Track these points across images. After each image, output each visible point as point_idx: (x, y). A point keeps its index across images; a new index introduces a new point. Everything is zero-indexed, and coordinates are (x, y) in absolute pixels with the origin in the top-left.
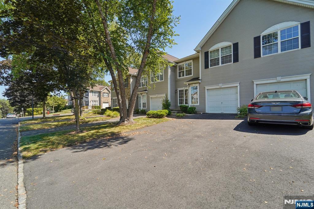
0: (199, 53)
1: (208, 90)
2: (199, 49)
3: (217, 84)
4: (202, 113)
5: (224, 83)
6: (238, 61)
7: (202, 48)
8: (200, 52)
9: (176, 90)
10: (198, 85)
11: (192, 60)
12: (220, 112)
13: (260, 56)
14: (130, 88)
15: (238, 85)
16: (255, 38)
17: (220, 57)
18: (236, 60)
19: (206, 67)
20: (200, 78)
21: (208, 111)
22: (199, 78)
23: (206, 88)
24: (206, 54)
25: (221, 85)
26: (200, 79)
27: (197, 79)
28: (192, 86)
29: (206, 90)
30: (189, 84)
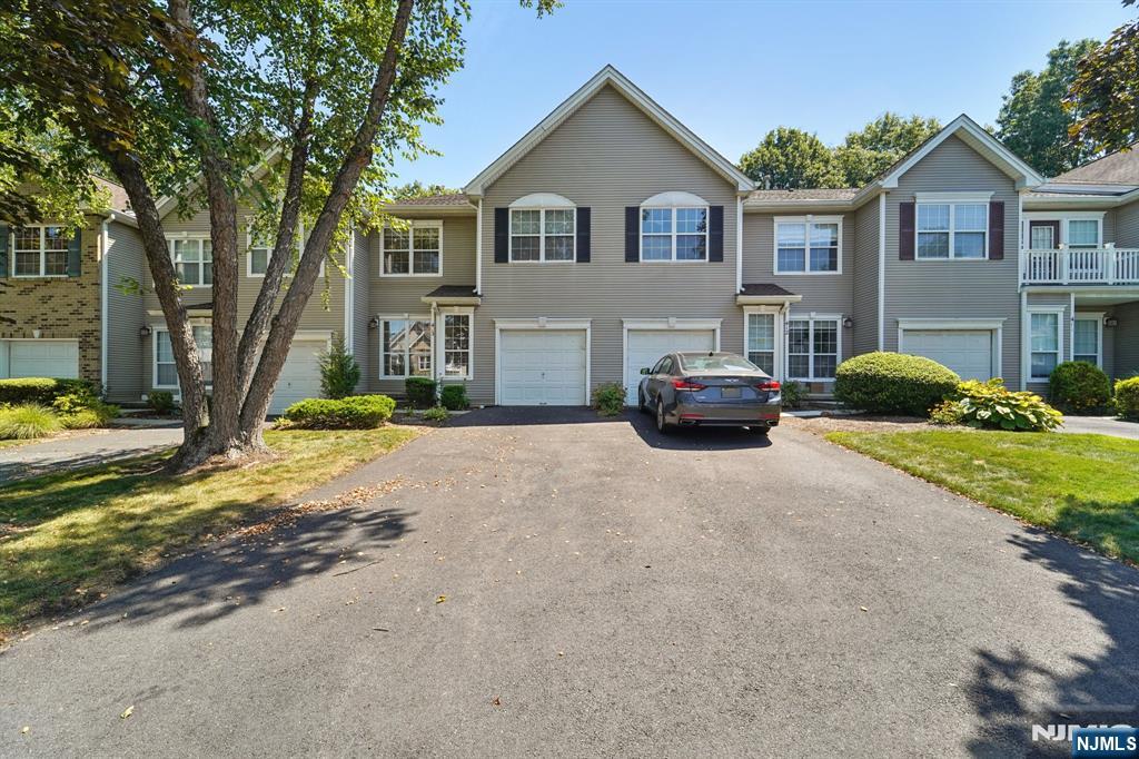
0: (476, 203)
1: (504, 333)
2: (478, 191)
3: (534, 315)
4: (482, 407)
5: (552, 315)
6: (589, 261)
7: (487, 190)
8: (480, 202)
9: (373, 321)
10: (469, 312)
11: (441, 222)
12: (535, 402)
13: (637, 261)
14: (98, 284)
15: (587, 325)
16: (628, 209)
17: (542, 235)
18: (584, 256)
19: (501, 256)
20: (479, 290)
21: (503, 398)
22: (475, 287)
23: (499, 325)
24: (501, 215)
25: (543, 322)
26: (479, 293)
27: (469, 290)
28: (447, 311)
29: (497, 332)
30: (439, 305)
